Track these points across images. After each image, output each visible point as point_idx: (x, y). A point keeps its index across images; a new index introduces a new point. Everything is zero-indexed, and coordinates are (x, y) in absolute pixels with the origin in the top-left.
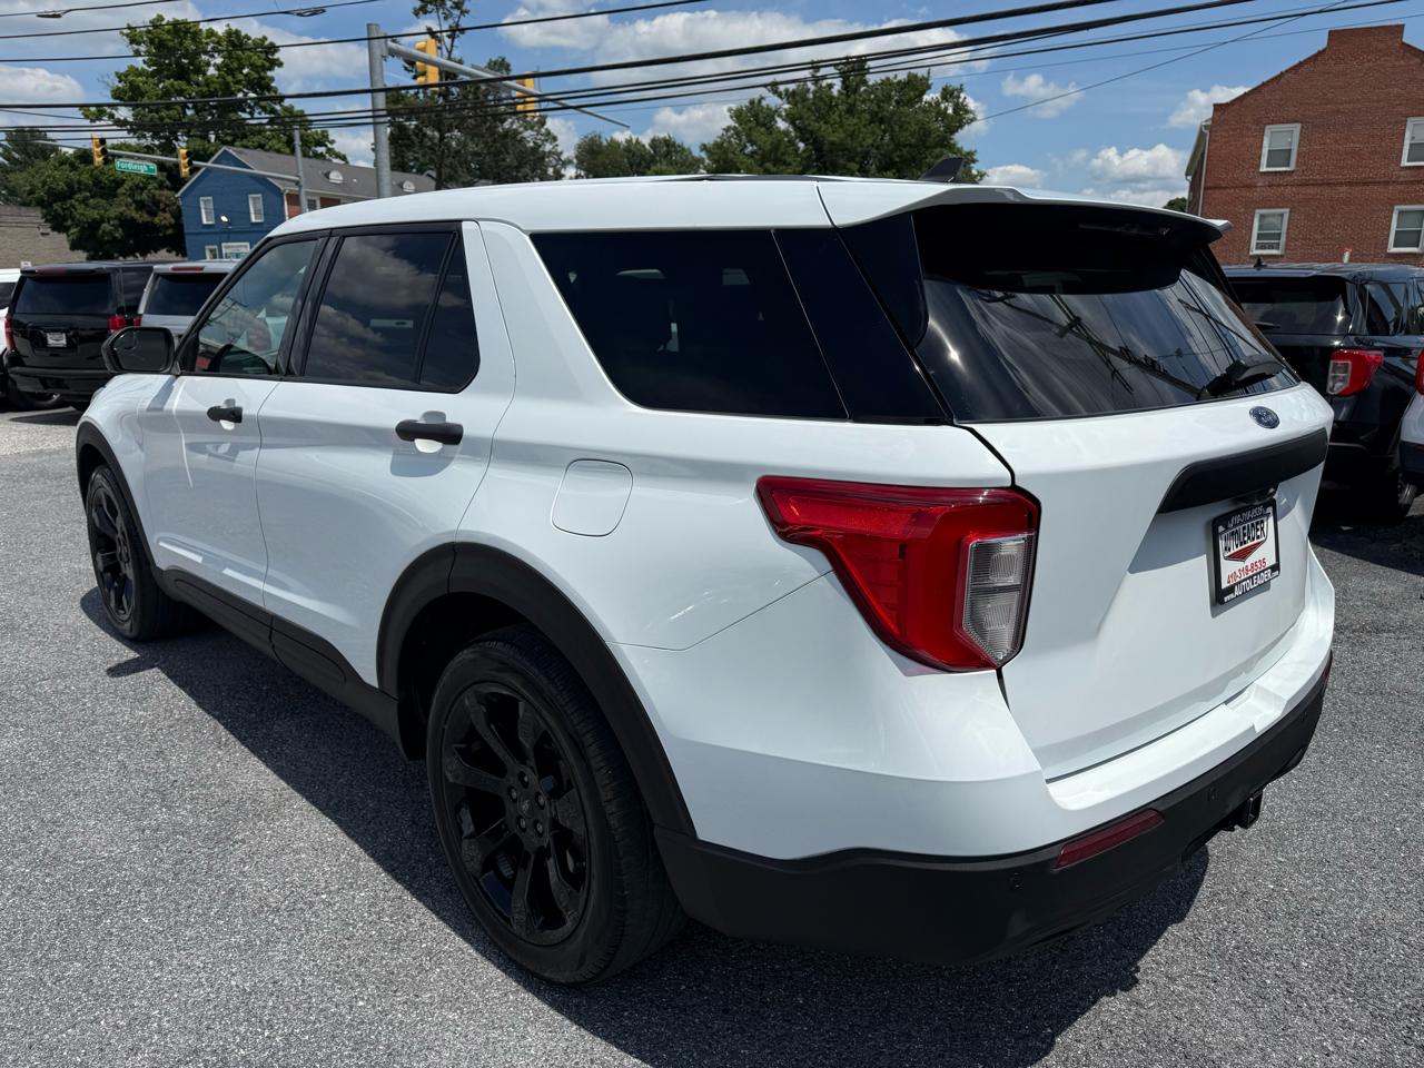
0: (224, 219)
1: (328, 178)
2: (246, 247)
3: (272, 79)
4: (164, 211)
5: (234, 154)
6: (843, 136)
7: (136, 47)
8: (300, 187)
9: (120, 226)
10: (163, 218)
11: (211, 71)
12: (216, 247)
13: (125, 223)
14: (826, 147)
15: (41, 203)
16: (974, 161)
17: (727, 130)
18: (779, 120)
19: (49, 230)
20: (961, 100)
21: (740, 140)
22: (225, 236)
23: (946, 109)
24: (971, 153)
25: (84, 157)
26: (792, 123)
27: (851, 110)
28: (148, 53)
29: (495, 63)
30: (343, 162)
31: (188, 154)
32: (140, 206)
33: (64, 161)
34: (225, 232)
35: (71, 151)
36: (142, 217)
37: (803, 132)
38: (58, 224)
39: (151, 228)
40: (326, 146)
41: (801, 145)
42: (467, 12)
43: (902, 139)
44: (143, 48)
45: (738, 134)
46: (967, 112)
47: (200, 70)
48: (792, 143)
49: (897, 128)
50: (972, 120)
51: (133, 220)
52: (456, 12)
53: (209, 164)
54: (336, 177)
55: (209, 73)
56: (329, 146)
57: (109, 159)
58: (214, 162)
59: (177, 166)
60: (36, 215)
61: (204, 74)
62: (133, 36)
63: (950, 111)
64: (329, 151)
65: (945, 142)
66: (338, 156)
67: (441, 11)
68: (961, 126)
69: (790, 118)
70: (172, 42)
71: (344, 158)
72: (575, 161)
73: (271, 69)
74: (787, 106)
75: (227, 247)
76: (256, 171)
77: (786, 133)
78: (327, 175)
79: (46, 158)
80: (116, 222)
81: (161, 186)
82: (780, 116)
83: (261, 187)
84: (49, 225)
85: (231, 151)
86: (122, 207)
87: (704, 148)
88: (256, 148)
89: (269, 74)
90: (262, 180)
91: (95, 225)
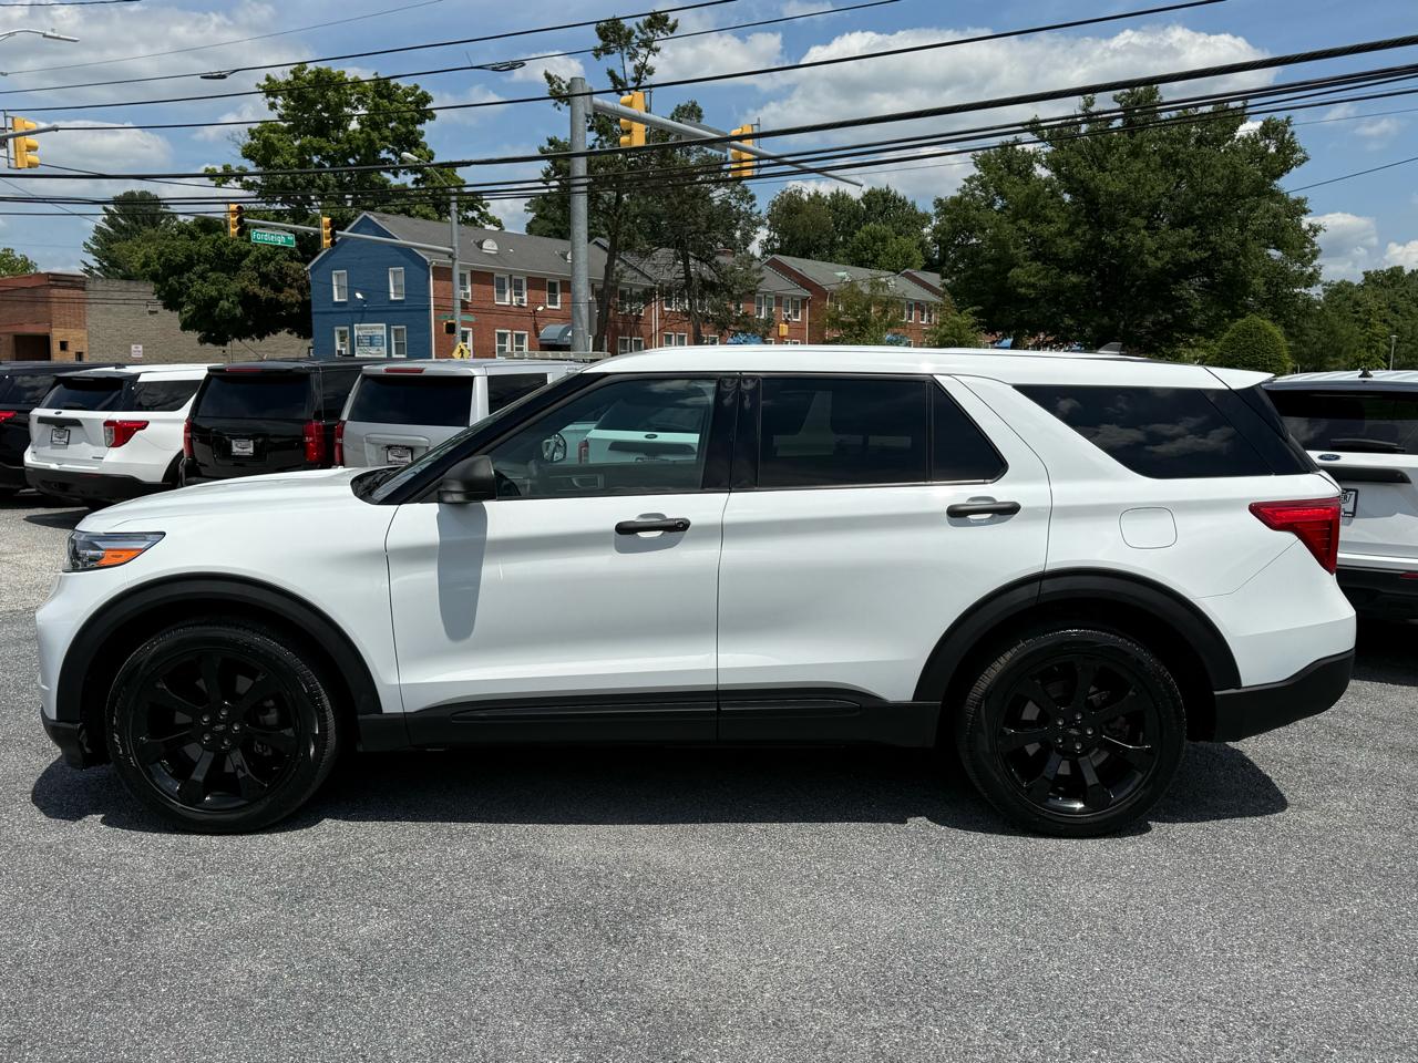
0: (359, 296)
1: (481, 248)
2: (382, 328)
3: (422, 134)
4: (291, 286)
5: (375, 220)
6: (1126, 185)
7: (272, 99)
8: (454, 259)
9: (240, 303)
10: (290, 295)
11: (354, 125)
12: (346, 328)
13: (247, 299)
14: (1102, 199)
15: (154, 277)
16: (1305, 212)
17: (970, 180)
18: (1037, 166)
19: (160, 308)
20: (1287, 136)
21: (987, 192)
22: (359, 315)
23: (1267, 147)
24: (1299, 201)
25: (208, 226)
26: (1057, 170)
27: (1135, 153)
28: (286, 107)
29: (684, 109)
30: (496, 229)
31: (332, 223)
32: (265, 279)
33: (183, 229)
34: (358, 312)
35: (191, 219)
36: (265, 293)
37: (1068, 180)
38: (171, 303)
39: (275, 305)
40: (479, 210)
41: (1067, 197)
42: (658, 50)
43: (1206, 188)
44: (280, 101)
45: (984, 186)
46: (1294, 151)
47: (341, 123)
48: (1054, 194)
49: (1197, 173)
50: (1303, 161)
51: (256, 296)
52: (644, 51)
53: (345, 233)
54: (490, 246)
55: (350, 128)
56: (483, 210)
57: (244, 229)
58: (350, 231)
59: (318, 237)
60: (147, 290)
61: (346, 129)
62: (271, 90)
63: (1272, 150)
64: (483, 215)
65: (1263, 190)
66: (493, 221)
67: (626, 50)
68: (1287, 170)
69: (1052, 163)
70: (311, 94)
71: (498, 223)
72: (768, 222)
73: (421, 122)
74: (1049, 149)
75: (359, 329)
76: (401, 241)
77: (1048, 182)
78: (480, 245)
79: (155, 224)
80: (236, 299)
81: (292, 256)
82: (1039, 162)
83: (403, 259)
84: (160, 302)
85: (372, 217)
86: (245, 281)
87: (939, 203)
88: (399, 213)
89: (419, 127)
90: (407, 252)
91: (213, 302)
